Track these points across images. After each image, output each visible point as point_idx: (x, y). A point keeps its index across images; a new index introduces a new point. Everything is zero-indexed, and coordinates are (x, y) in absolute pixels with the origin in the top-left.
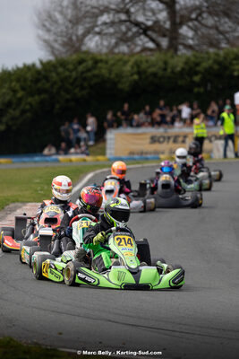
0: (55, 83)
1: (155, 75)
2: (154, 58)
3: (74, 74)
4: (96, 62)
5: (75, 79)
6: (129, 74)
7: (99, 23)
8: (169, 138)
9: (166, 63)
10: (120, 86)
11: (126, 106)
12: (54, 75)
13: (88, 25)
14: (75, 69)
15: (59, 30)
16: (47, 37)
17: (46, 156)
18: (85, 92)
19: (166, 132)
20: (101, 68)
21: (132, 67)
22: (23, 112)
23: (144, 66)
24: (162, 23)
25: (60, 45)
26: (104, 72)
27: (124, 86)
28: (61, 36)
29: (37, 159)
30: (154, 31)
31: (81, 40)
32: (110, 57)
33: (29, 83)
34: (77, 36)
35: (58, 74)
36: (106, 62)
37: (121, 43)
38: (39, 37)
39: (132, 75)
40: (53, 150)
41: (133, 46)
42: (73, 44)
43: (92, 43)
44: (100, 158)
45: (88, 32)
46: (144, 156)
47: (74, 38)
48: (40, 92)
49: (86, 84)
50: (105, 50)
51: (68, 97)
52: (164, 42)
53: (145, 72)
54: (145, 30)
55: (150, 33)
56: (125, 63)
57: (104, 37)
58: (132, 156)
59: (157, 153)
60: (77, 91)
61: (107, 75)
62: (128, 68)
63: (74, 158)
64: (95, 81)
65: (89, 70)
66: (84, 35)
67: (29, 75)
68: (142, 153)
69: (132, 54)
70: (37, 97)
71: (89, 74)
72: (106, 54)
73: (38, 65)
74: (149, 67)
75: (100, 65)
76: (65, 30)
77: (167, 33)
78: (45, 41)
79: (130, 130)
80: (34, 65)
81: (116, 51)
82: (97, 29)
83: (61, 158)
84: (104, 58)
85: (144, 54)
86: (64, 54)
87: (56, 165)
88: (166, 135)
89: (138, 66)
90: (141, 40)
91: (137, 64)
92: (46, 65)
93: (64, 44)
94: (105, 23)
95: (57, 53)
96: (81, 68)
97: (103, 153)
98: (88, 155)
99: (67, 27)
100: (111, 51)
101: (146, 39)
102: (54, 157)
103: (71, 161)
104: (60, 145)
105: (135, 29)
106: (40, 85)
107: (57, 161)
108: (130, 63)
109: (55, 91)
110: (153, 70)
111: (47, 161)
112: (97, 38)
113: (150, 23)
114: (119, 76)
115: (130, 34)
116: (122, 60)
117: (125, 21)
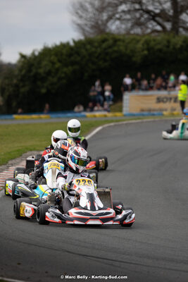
0: (84, 57)
1: (160, 50)
2: (159, 37)
3: (99, 50)
4: (116, 40)
5: (100, 54)
6: (141, 50)
7: (119, 11)
8: (171, 99)
9: (169, 42)
10: (134, 59)
11: (139, 75)
12: (83, 51)
13: (110, 13)
14: (100, 46)
15: (89, 16)
16: (79, 21)
17: (76, 112)
18: (106, 64)
19: (169, 94)
20: (119, 46)
21: (143, 45)
22: (60, 79)
23: (152, 43)
24: (167, 11)
25: (90, 28)
26: (122, 48)
27: (137, 59)
28: (90, 21)
29: (68, 115)
30: (160, 17)
31: (105, 24)
32: (126, 37)
33: (64, 57)
34: (102, 21)
35: (86, 50)
36: (123, 41)
37: (136, 26)
38: (74, 22)
39: (143, 50)
40: (82, 108)
41: (144, 29)
42: (99, 27)
43: (114, 27)
44: (118, 114)
45: (110, 18)
46: (152, 112)
47: (100, 22)
48: (73, 63)
49: (108, 58)
50: (123, 32)
51: (94, 67)
52: (168, 26)
53: (153, 48)
54: (153, 16)
56: (138, 41)
57: (124, 22)
58: (142, 113)
59: (161, 110)
60: (101, 63)
61: (124, 51)
62: (140, 46)
63: (97, 114)
64: (114, 55)
65: (110, 47)
66: (107, 21)
67: (64, 51)
68: (150, 110)
69: (144, 35)
70: (70, 68)
71: (110, 50)
72: (124, 35)
73: (72, 44)
74: (156, 45)
75: (119, 43)
76: (93, 16)
77: (171, 19)
78: (79, 25)
79: (141, 93)
80: (68, 43)
81: (132, 32)
82: (117, 16)
83: (88, 114)
84: (121, 37)
85: (153, 35)
86: (92, 35)
87: (84, 119)
88: (168, 96)
89: (148, 44)
90: (152, 24)
91: (147, 42)
92: (78, 44)
93: (93, 27)
94: (124, 11)
95: (87, 34)
96: (104, 45)
97: (120, 110)
98: (109, 111)
99: (95, 14)
100: (128, 33)
101: (155, 24)
103: (95, 116)
104: (88, 105)
105: (146, 16)
106: (72, 58)
107: (85, 116)
108: (141, 42)
109: (84, 63)
110: (159, 47)
111: (77, 117)
112: (118, 23)
113: (158, 11)
114: (133, 51)
115: (142, 19)
116: (135, 40)
117: (139, 9)
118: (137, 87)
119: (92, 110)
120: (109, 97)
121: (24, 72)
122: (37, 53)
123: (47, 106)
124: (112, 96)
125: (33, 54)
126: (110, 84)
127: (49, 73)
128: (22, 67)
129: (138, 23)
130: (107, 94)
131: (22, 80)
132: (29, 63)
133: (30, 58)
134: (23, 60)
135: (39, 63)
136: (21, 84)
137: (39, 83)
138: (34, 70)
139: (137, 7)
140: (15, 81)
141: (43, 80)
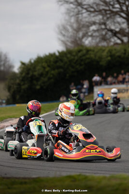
0: (66, 63)
1: (119, 57)
2: (119, 48)
3: (76, 58)
4: (88, 50)
5: (77, 61)
8: (127, 90)
9: (125, 50)
10: (101, 63)
11: (104, 74)
13: (85, 32)
14: (77, 55)
15: (70, 35)
16: (63, 39)
18: (82, 67)
20: (91, 54)
21: (107, 53)
22: (50, 79)
23: (114, 52)
25: (71, 43)
26: (92, 56)
27: (103, 63)
28: (71, 38)
30: (120, 34)
31: (81, 39)
33: (52, 63)
34: (79, 38)
35: (67, 58)
36: (93, 51)
37: (103, 41)
38: (59, 39)
39: (107, 57)
42: (77, 42)
43: (87, 42)
45: (84, 35)
47: (77, 39)
48: (58, 67)
49: (82, 63)
51: (73, 70)
52: (125, 40)
53: (114, 55)
54: (115, 34)
55: (118, 35)
56: (104, 51)
57: (95, 38)
60: (78, 67)
61: (94, 58)
62: (105, 54)
64: (87, 61)
65: (84, 55)
66: (83, 37)
67: (52, 59)
69: (108, 46)
70: (56, 71)
71: (84, 58)
73: (57, 54)
75: (90, 52)
76: (72, 35)
77: (127, 35)
79: (106, 87)
80: (54, 54)
81: (100, 45)
82: (90, 34)
84: (92, 48)
85: (115, 46)
88: (126, 88)
89: (111, 53)
90: (114, 39)
91: (110, 51)
92: (62, 54)
94: (94, 30)
96: (80, 54)
99: (73, 33)
100: (97, 46)
105: (110, 33)
106: (58, 64)
108: (106, 51)
109: (66, 67)
110: (118, 54)
112: (90, 38)
113: (118, 30)
114: (100, 58)
115: (107, 36)
116: (102, 50)
117: (104, 29)
121: (24, 74)
122: (32, 61)
125: (30, 62)
127: (41, 75)
128: (22, 71)
129: (104, 39)
131: (23, 80)
132: (27, 68)
133: (28, 65)
134: (23, 66)
135: (35, 68)
136: (22, 83)
137: (35, 82)
138: (31, 73)
139: (103, 27)
140: (18, 81)
141: (37, 79)
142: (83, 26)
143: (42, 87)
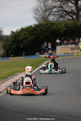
0: (39, 31)
1: (71, 28)
2: (71, 22)
3: (45, 28)
4: (52, 24)
5: (46, 30)
6: (63, 28)
7: (53, 11)
9: (75, 24)
10: (60, 32)
11: (63, 38)
12: (38, 29)
13: (49, 12)
14: (45, 26)
15: (40, 14)
16: (36, 16)
18: (49, 34)
20: (54, 26)
21: (64, 25)
22: (29, 41)
23: (68, 25)
24: (74, 11)
25: (41, 19)
27: (62, 32)
28: (41, 16)
29: (33, 56)
30: (71, 13)
31: (47, 17)
32: (57, 22)
33: (30, 32)
34: (46, 16)
35: (40, 28)
36: (56, 24)
37: (61, 18)
38: (34, 17)
39: (64, 28)
40: (39, 53)
41: (64, 18)
42: (45, 18)
43: (51, 18)
45: (49, 14)
46: (69, 54)
47: (45, 16)
48: (34, 34)
49: (49, 32)
50: (55, 20)
51: (43, 36)
53: (68, 27)
54: (68, 13)
55: (70, 14)
56: (62, 24)
57: (55, 16)
58: (65, 54)
59: (73, 53)
60: (46, 34)
61: (56, 28)
62: (63, 26)
64: (52, 30)
65: (50, 27)
66: (48, 16)
67: (30, 29)
68: (68, 53)
69: (64, 21)
70: (33, 36)
72: (56, 22)
73: (33, 26)
74: (69, 25)
75: (53, 25)
76: (42, 14)
77: (75, 14)
78: (36, 18)
79: (64, 46)
80: (32, 26)
81: (59, 20)
82: (52, 13)
83: (41, 56)
84: (55, 23)
85: (68, 21)
86: (42, 22)
87: (40, 58)
88: (76, 47)
90: (67, 16)
91: (66, 24)
92: (36, 26)
93: (42, 19)
94: (55, 11)
95: (40, 21)
96: (47, 26)
99: (43, 13)
100: (57, 21)
101: (69, 16)
102: (39, 56)
105: (65, 13)
106: (34, 32)
107: (40, 57)
108: (63, 24)
109: (39, 34)
110: (71, 26)
111: (37, 57)
112: (53, 16)
113: (70, 11)
114: (60, 28)
115: (63, 14)
117: (62, 10)
118: (62, 43)
119: (43, 54)
120: (50, 48)
121: (13, 39)
122: (18, 31)
123: (24, 53)
124: (51, 48)
125: (17, 31)
126: (50, 43)
127: (24, 39)
128: (12, 37)
129: (61, 16)
130: (49, 47)
131: (12, 42)
132: (15, 36)
133: (16, 33)
134: (13, 34)
135: (20, 35)
137: (20, 43)
139: (61, 9)
140: (9, 43)
141: (22, 42)
142: (49, 9)
143: (24, 47)
